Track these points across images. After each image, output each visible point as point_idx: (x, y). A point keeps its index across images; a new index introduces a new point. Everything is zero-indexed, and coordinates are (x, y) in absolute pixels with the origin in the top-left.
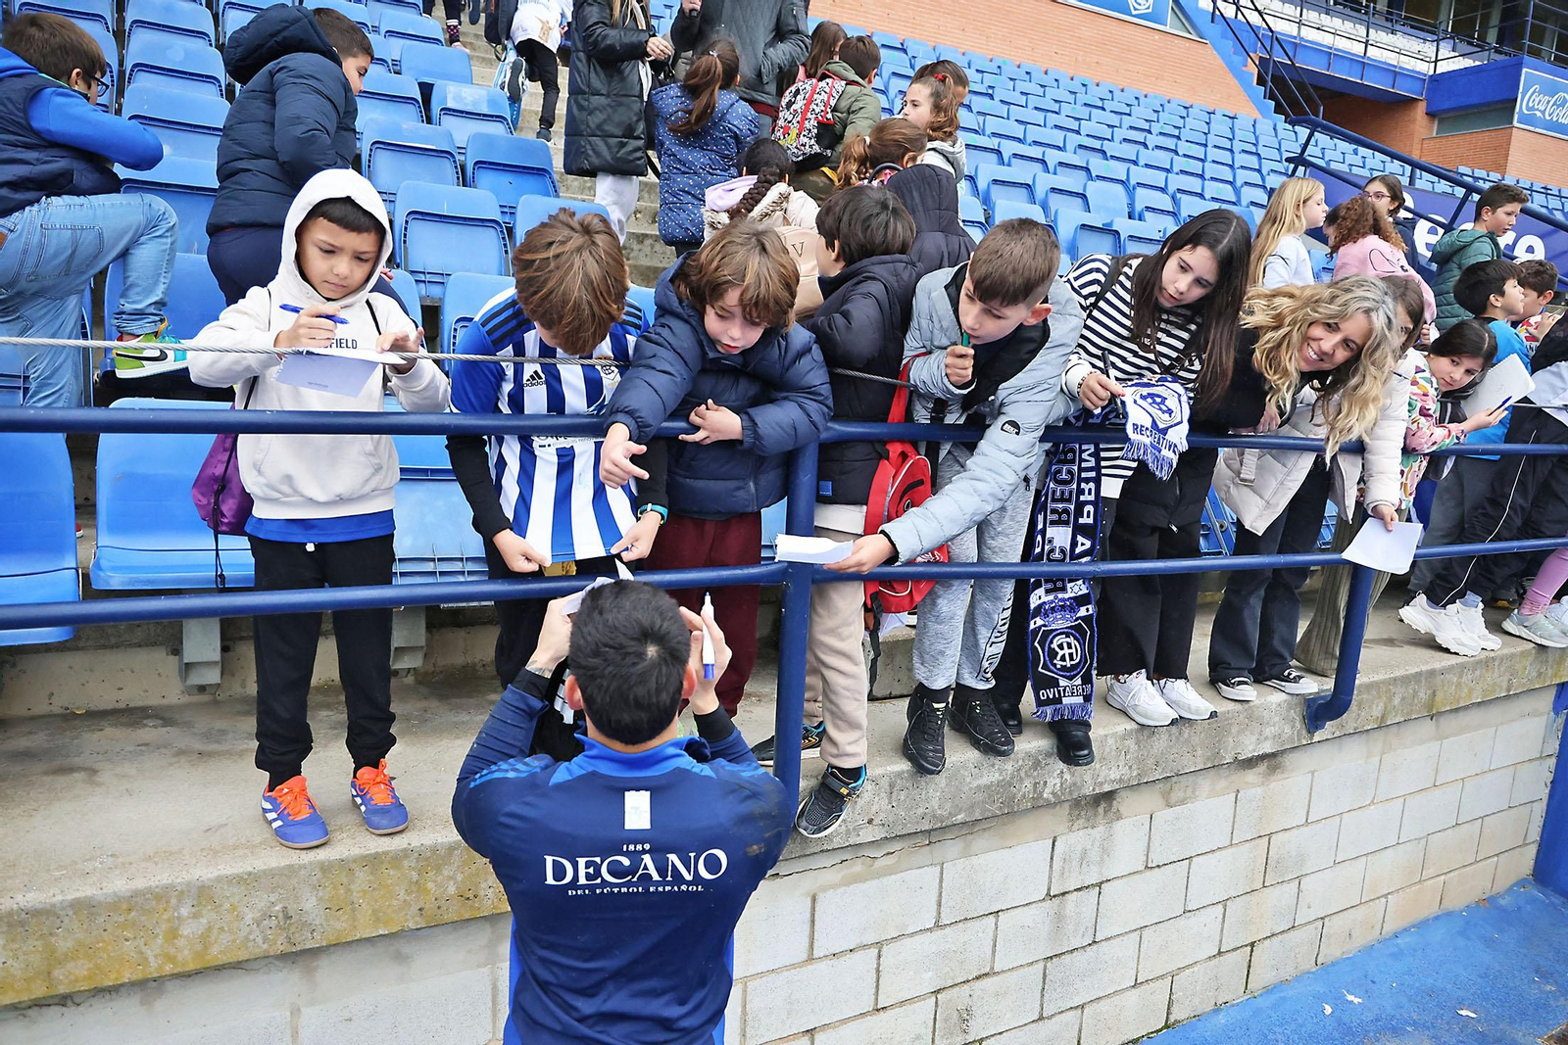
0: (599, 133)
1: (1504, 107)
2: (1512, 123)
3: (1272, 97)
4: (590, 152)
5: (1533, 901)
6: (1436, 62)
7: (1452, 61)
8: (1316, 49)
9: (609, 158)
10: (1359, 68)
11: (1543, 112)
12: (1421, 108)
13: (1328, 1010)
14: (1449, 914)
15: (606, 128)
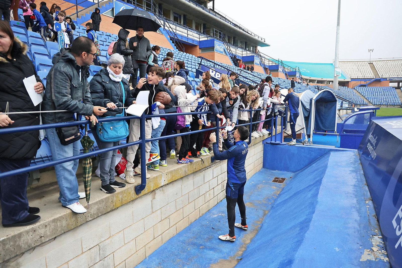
0: (126, 67)
1: (212, 48)
2: (214, 51)
3: (175, 46)
4: (125, 70)
5: (264, 170)
6: (199, 38)
7: (203, 38)
8: (180, 35)
9: (129, 71)
10: (187, 39)
11: (219, 49)
12: (198, 47)
13: (251, 184)
14: (257, 173)
15: (128, 66)
